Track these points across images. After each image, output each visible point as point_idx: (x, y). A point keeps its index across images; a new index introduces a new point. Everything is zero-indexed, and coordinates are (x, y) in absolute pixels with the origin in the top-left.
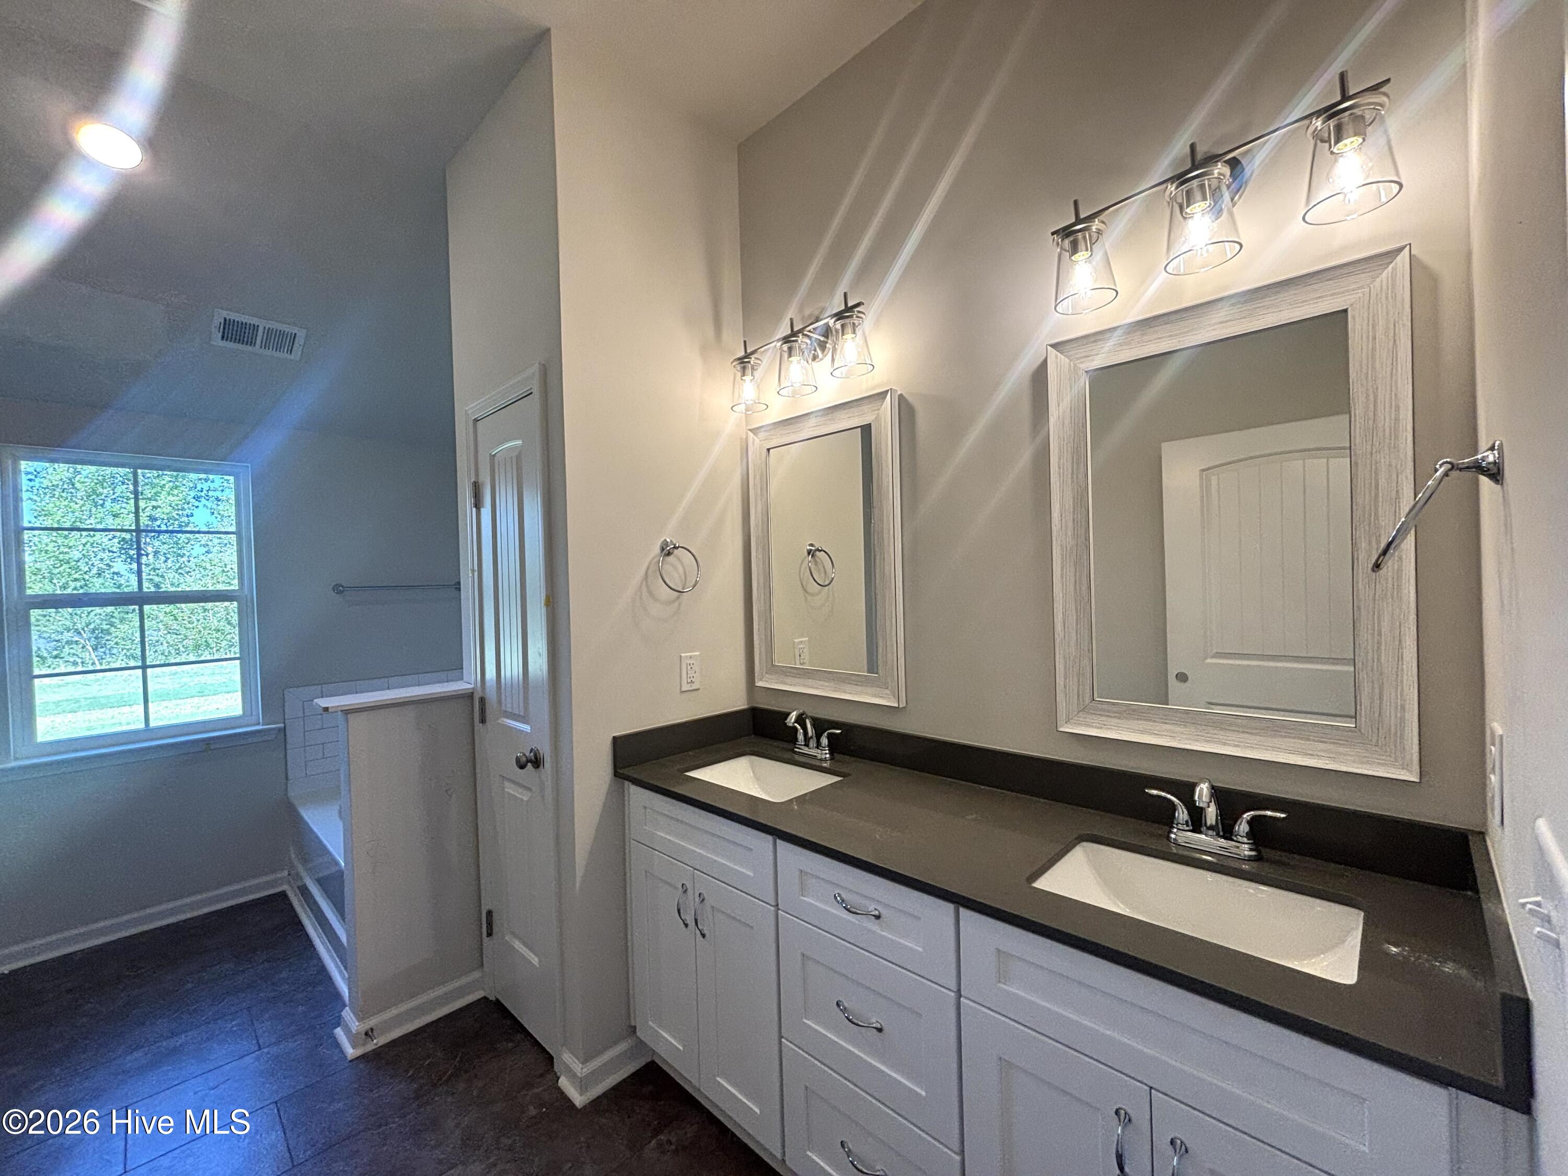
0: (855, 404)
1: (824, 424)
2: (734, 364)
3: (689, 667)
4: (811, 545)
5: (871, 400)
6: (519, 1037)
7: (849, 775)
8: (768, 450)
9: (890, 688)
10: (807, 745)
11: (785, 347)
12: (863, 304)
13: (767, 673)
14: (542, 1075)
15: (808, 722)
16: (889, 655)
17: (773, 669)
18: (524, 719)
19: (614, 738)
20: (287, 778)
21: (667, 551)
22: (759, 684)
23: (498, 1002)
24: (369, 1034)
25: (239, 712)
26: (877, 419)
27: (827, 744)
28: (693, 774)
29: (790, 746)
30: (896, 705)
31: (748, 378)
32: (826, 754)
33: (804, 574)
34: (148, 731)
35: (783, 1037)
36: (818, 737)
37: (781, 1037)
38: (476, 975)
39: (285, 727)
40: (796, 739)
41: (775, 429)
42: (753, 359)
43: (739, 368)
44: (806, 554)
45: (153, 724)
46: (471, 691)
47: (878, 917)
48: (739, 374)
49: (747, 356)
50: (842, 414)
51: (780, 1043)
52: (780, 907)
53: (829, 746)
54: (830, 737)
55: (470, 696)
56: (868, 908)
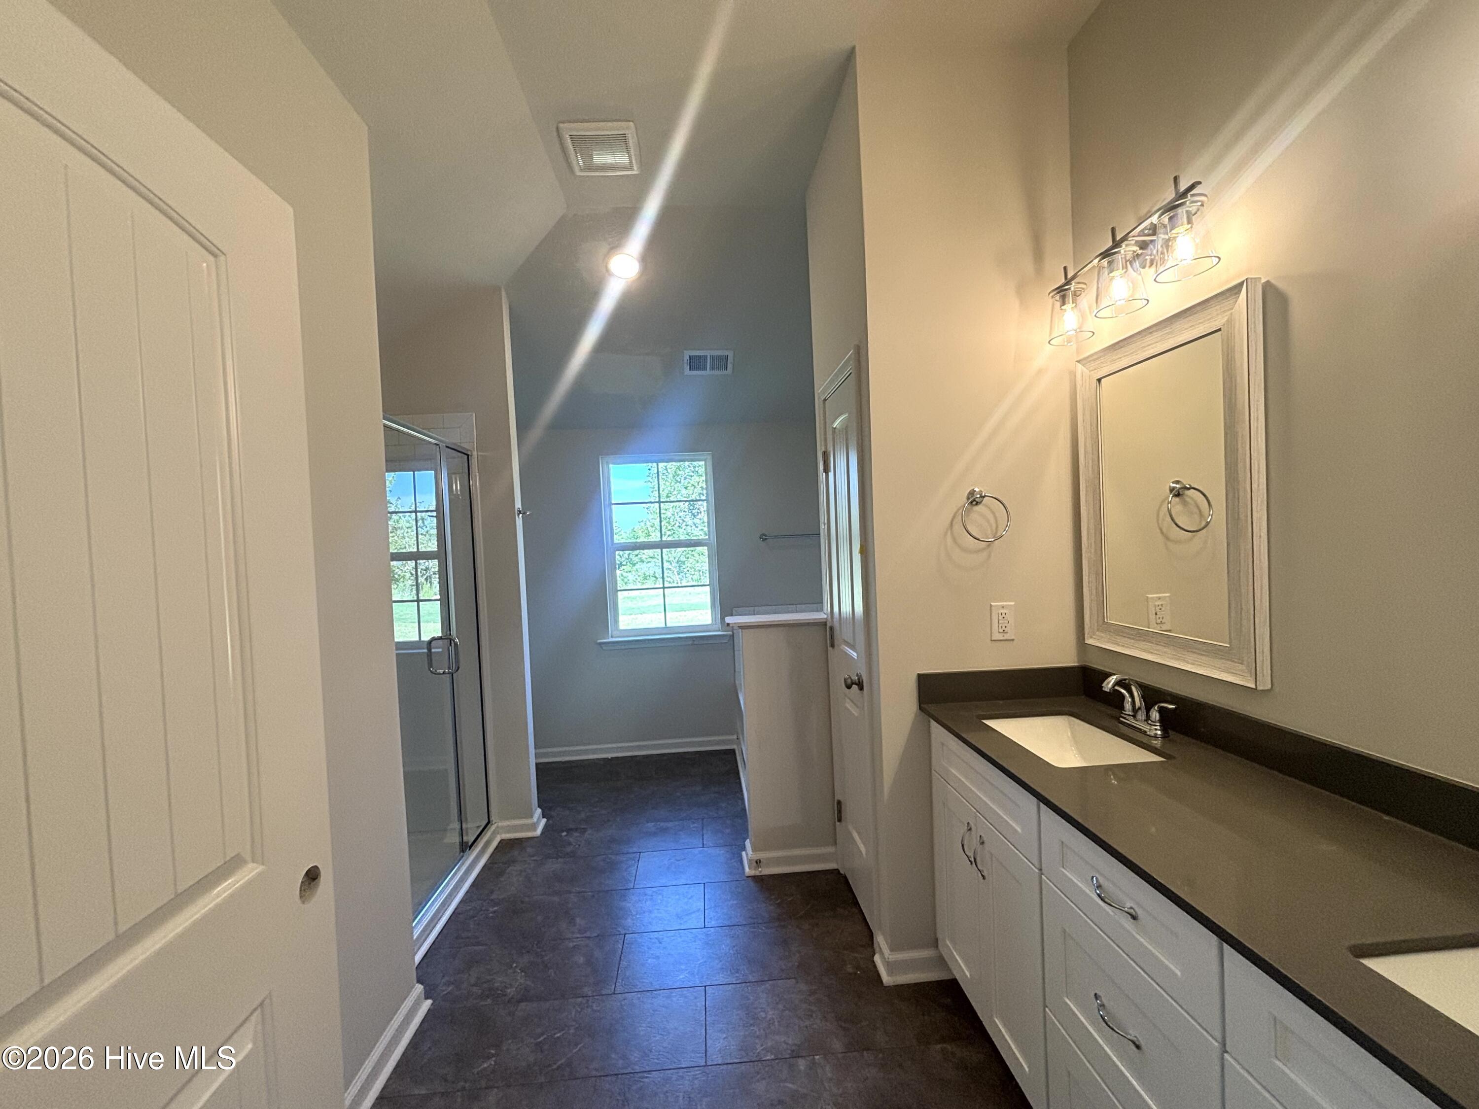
0: (1198, 308)
1: (1161, 340)
2: (1051, 295)
3: (1001, 618)
4: (1177, 482)
5: (1220, 298)
6: (855, 910)
7: (1174, 758)
8: (1099, 380)
9: (1245, 662)
10: (1134, 716)
11: (1105, 262)
12: (1199, 183)
13: (1098, 630)
14: (863, 946)
15: (1133, 688)
16: (1245, 622)
17: (1105, 626)
18: (853, 647)
19: (918, 674)
20: (735, 671)
21: (974, 500)
22: (1089, 641)
23: (845, 877)
24: (758, 862)
25: (709, 622)
26: (1230, 322)
27: (1158, 718)
28: (990, 723)
29: (1115, 712)
30: (1253, 686)
31: (1068, 306)
32: (1156, 729)
33: (1163, 520)
34: (667, 629)
35: (1047, 1007)
36: (1148, 710)
37: (1045, 1006)
38: (830, 849)
39: (733, 635)
40: (1122, 708)
41: (1104, 355)
42: (1073, 284)
43: (1058, 297)
44: (1168, 491)
45: (668, 625)
46: (825, 621)
47: (1134, 918)
48: (1058, 304)
49: (1068, 282)
50: (1178, 325)
51: (1044, 1010)
52: (1043, 871)
53: (1161, 721)
54: (1161, 711)
55: (824, 624)
56: (1125, 904)
